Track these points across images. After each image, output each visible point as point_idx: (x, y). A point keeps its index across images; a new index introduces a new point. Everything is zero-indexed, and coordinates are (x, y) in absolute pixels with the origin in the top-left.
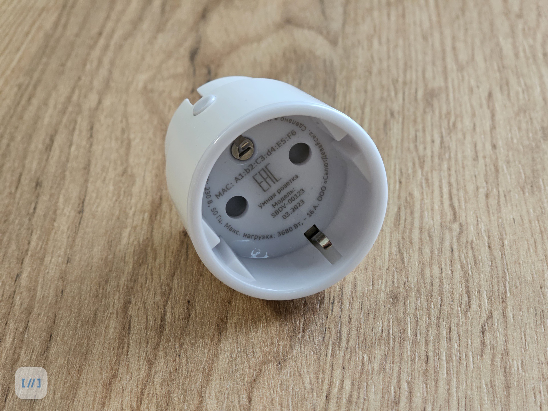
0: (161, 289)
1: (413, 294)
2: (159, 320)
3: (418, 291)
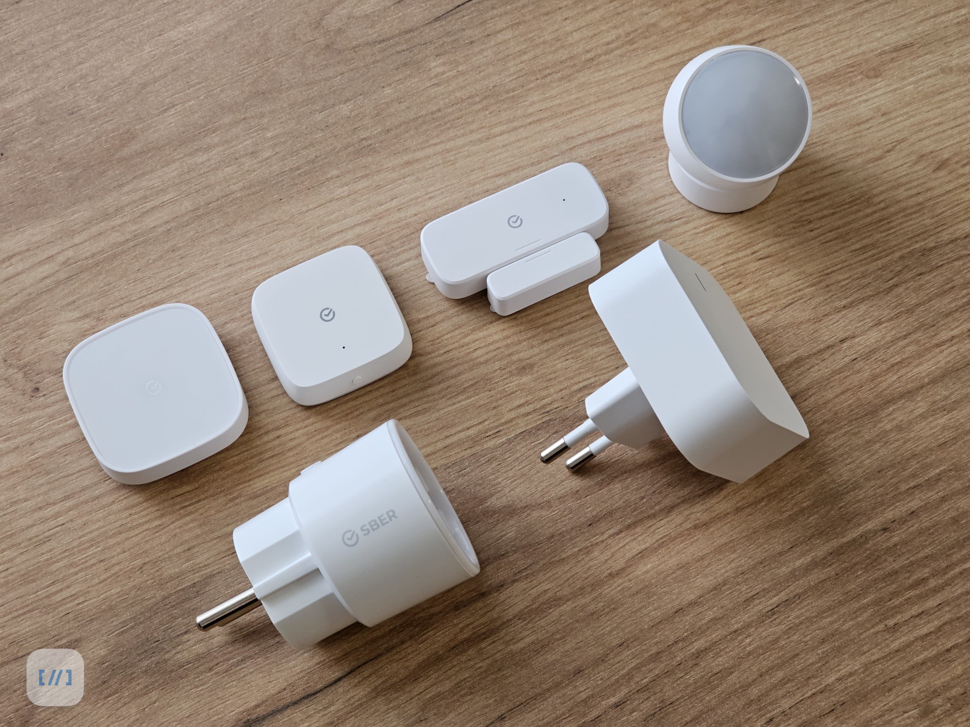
0: (583, 559)
1: (515, 358)
2: (622, 535)
3: (510, 355)
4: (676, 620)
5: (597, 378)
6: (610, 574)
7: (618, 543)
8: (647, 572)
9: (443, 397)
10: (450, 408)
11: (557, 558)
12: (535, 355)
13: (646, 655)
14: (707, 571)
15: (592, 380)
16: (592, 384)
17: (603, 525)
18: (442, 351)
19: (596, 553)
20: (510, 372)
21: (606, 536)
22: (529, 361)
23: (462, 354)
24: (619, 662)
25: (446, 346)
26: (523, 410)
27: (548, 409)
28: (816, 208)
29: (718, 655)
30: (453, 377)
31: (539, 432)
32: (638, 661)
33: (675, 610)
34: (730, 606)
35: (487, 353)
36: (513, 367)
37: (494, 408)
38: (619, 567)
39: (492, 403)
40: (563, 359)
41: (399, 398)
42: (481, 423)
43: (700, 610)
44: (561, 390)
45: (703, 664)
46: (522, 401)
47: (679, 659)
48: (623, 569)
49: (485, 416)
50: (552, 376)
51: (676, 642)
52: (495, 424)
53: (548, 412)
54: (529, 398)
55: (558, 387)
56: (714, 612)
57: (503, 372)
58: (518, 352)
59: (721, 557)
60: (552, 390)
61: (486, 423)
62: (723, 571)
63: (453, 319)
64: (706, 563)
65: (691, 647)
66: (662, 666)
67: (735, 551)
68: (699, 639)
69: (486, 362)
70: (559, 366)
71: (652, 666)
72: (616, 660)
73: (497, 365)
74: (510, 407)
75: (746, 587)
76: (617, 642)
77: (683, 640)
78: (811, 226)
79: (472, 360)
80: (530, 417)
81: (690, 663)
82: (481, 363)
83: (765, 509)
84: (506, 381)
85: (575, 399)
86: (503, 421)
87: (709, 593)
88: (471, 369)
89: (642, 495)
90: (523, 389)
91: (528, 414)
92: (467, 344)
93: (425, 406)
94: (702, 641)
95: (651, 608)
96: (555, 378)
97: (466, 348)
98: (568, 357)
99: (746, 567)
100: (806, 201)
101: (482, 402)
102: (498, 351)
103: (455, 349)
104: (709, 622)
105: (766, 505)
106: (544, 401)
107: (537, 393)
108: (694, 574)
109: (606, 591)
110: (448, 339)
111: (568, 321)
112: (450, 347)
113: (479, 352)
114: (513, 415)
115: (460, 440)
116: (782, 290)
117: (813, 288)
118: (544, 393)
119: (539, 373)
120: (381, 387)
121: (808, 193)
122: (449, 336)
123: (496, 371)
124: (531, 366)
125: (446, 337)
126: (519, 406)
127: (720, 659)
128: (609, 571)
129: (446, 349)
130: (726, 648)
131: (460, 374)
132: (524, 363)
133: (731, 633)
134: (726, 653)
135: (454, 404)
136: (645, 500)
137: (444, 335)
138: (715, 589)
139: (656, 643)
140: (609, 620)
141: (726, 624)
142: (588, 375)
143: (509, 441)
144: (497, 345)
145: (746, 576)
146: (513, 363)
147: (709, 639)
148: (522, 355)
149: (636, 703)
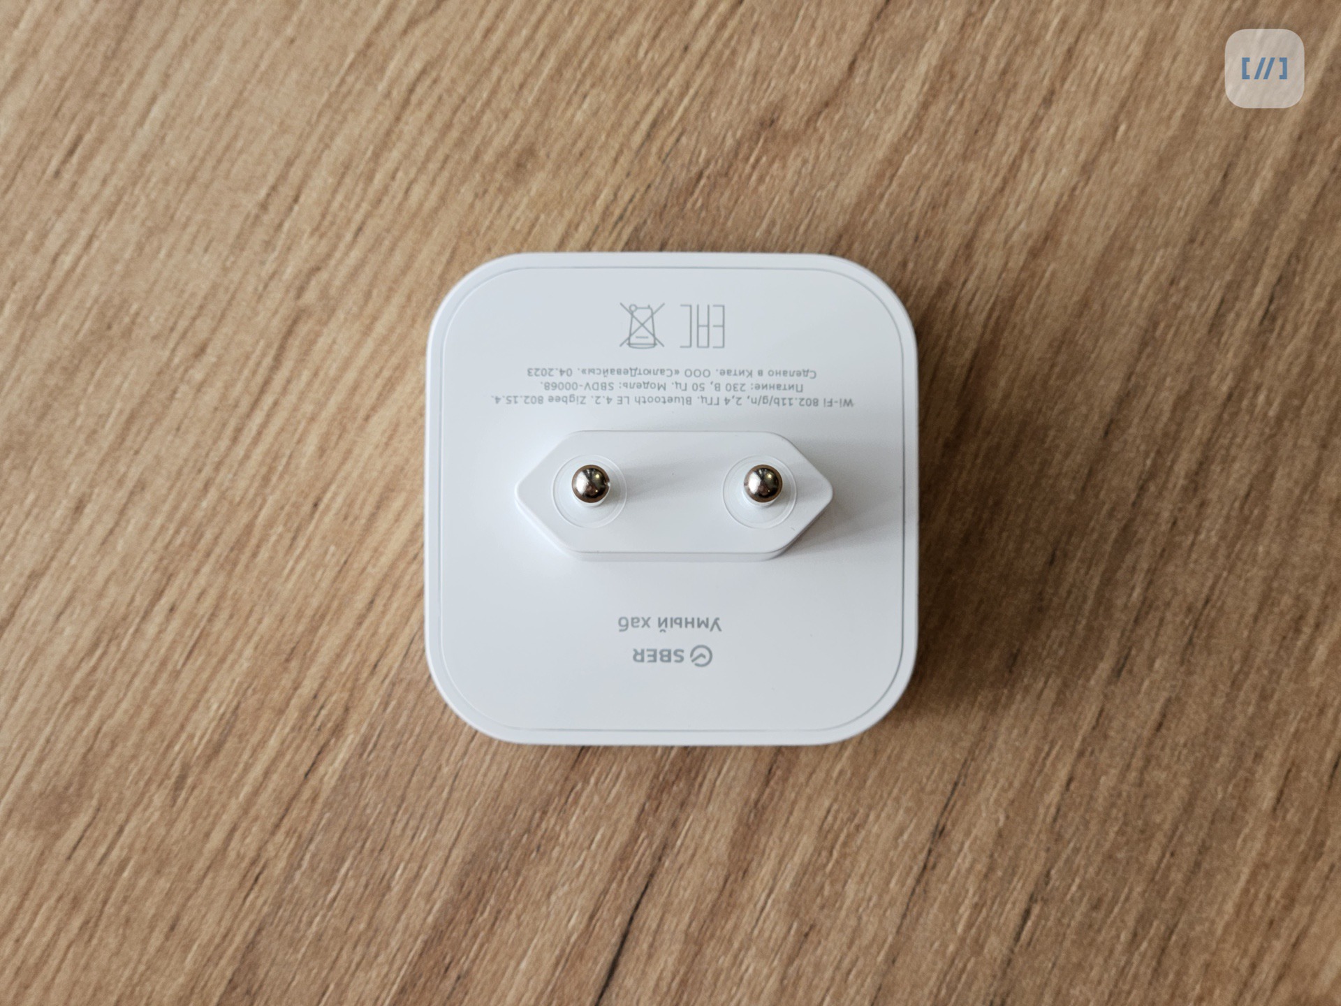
4: (1116, 447)
5: (664, 94)
8: (1007, 396)
12: (522, 127)
13: (1107, 548)
14: (1108, 323)
15: (658, 103)
16: (661, 111)
18: (348, 237)
20: (500, 189)
22: (518, 147)
23: (390, 217)
24: (1069, 592)
25: (349, 221)
27: (617, 212)
29: (1228, 461)
32: (1102, 568)
33: (1101, 432)
34: (1191, 357)
35: (433, 183)
36: (499, 176)
40: (576, 100)
41: (337, 379)
43: (1145, 400)
44: (616, 160)
45: (1213, 495)
47: (1166, 515)
48: (963, 421)
50: (580, 145)
51: (1142, 489)
53: (621, 217)
54: (568, 214)
55: (606, 160)
56: (1171, 389)
57: (488, 198)
58: (486, 142)
59: (1115, 279)
60: (599, 172)
62: (1136, 303)
63: (324, 159)
64: (1096, 307)
65: (1173, 479)
66: (1146, 548)
67: (1132, 250)
68: (1177, 456)
69: (443, 200)
70: (579, 117)
71: (1129, 559)
72: (1063, 592)
73: (467, 193)
75: (1194, 305)
76: (1041, 560)
77: (1152, 475)
79: (414, 215)
81: (1192, 509)
82: (436, 210)
83: (1132, 134)
84: (504, 212)
85: (652, 160)
87: (1138, 359)
89: (899, 258)
90: (546, 205)
92: (385, 189)
93: (394, 361)
94: (1185, 455)
95: (1058, 456)
96: (588, 146)
97: (386, 200)
98: (583, 89)
99: (1170, 266)
102: (450, 165)
103: (368, 215)
104: (1174, 409)
105: (1129, 128)
106: (600, 203)
107: (577, 196)
108: (1089, 345)
109: (960, 483)
110: (342, 206)
112: (358, 218)
113: (417, 191)
118: (589, 188)
119: (553, 155)
120: (289, 381)
123: (472, 206)
124: (530, 151)
125: (336, 205)
127: (1237, 466)
128: (941, 441)
130: (1234, 436)
132: (513, 155)
133: (1225, 405)
136: (911, 266)
137: (329, 203)
138: (1144, 344)
139: (1111, 515)
140: (1002, 530)
141: (1205, 394)
142: (642, 100)
144: (440, 155)
145: (1183, 284)
146: (493, 169)
147: (1194, 441)
148: (498, 143)
149: (1147, 645)
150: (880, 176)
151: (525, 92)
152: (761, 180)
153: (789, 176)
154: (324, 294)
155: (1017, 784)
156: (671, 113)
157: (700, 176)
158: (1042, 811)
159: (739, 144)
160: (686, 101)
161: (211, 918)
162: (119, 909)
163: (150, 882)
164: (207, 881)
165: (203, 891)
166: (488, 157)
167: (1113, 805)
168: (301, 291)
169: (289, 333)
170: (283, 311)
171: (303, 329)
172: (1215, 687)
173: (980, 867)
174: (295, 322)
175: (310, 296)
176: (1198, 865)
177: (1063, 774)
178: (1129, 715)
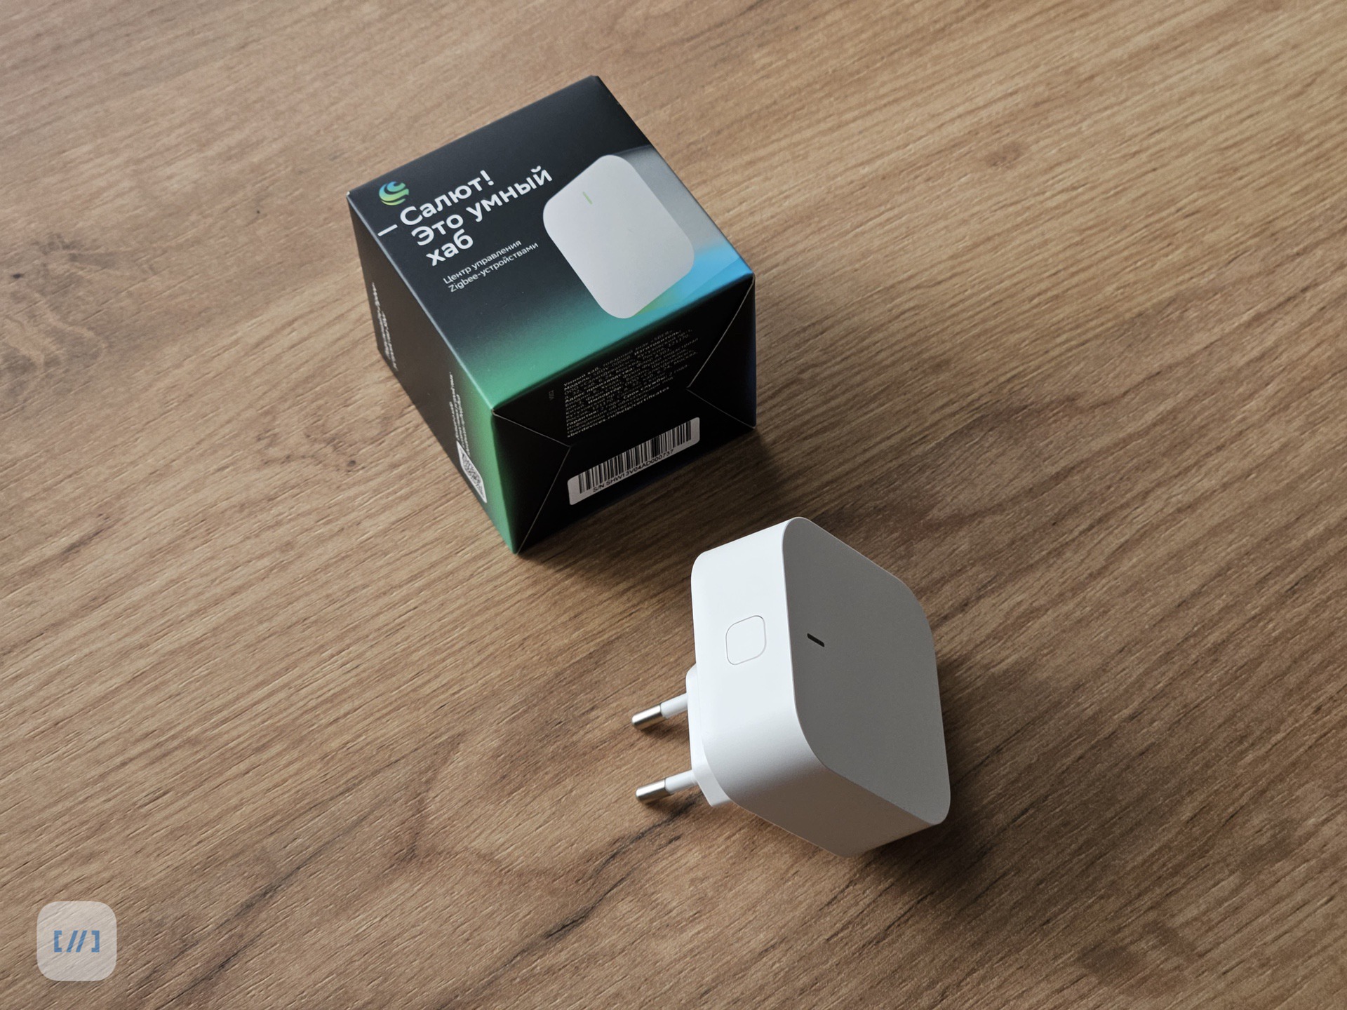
4: (1181, 614)
5: (1025, 366)
6: (1091, 575)
7: (1092, 539)
8: (1134, 566)
9: (852, 407)
10: (862, 419)
11: (1024, 566)
12: (949, 350)
13: (1154, 658)
14: (1205, 556)
15: (1021, 369)
16: (1020, 373)
17: (1070, 523)
18: (839, 359)
19: (1068, 554)
20: (924, 371)
21: (1076, 533)
22: (942, 358)
23: (863, 360)
24: (1124, 669)
25: (843, 353)
26: (948, 410)
27: (977, 405)
28: (1241, 154)
29: (1239, 646)
30: (858, 385)
31: (972, 432)
32: (1146, 666)
33: (1177, 604)
34: (1241, 591)
35: (893, 355)
36: (926, 366)
37: (915, 412)
38: (1099, 566)
39: (909, 407)
40: (981, 351)
41: (799, 415)
42: (902, 430)
43: (1207, 600)
44: (987, 384)
45: (1224, 659)
46: (945, 400)
47: (1194, 656)
48: (1105, 568)
49: (905, 422)
50: (973, 370)
51: (1186, 639)
52: (920, 429)
53: (977, 409)
54: (952, 396)
55: (983, 382)
56: (1224, 601)
57: (916, 373)
58: (927, 350)
59: (1217, 539)
60: (976, 385)
61: (909, 429)
62: (1223, 554)
63: (845, 322)
64: (1201, 547)
65: (1205, 642)
66: (1176, 667)
67: (1233, 530)
68: (1212, 632)
69: (894, 364)
70: (979, 358)
71: (1164, 668)
72: (1120, 668)
73: (907, 366)
74: (932, 409)
75: (1254, 569)
76: (1117, 647)
77: (1194, 635)
78: (1239, 174)
79: (876, 364)
80: (957, 416)
81: (1209, 660)
82: (888, 366)
83: (1256, 481)
84: (921, 382)
85: (1005, 391)
86: (927, 424)
87: (1212, 580)
88: (878, 374)
89: (1108, 483)
90: (943, 388)
91: (954, 414)
92: (868, 347)
93: (832, 420)
94: (1217, 634)
95: (1148, 605)
96: (977, 372)
97: (866, 352)
98: (987, 348)
99: (1249, 546)
100: (1226, 148)
101: (898, 408)
102: (905, 351)
103: (853, 354)
104: (1220, 611)
105: (1256, 477)
106: (970, 398)
107: (960, 391)
108: (1189, 562)
109: (1090, 594)
110: (842, 345)
111: (978, 309)
112: (848, 353)
113: (883, 355)
114: (937, 416)
115: (882, 451)
116: (1221, 245)
117: (1257, 239)
118: (968, 389)
119: (958, 369)
120: (774, 406)
121: (1227, 140)
122: (843, 341)
123: (907, 372)
124: (947, 362)
125: (840, 343)
126: (943, 407)
127: (1243, 650)
128: (1089, 572)
129: (843, 356)
130: (1248, 637)
131: (865, 381)
132: (938, 360)
133: (1249, 620)
134: (1249, 643)
135: (866, 413)
136: (1112, 489)
137: (837, 341)
138: (1219, 575)
139: (1164, 643)
140: (1102, 625)
141: (1241, 611)
142: (1014, 364)
143: (939, 445)
144: (902, 345)
145: (1252, 557)
146: (925, 361)
147: (1225, 629)
148: (932, 352)
149: (1154, 712)
150: (1116, 445)
151: (958, 337)
152: (1055, 421)
153: (1070, 425)
154: (813, 377)
155: (1050, 746)
156: (1025, 376)
157: (1025, 407)
158: (1058, 765)
159: (1052, 402)
160: (1035, 373)
161: (597, 621)
162: (554, 596)
163: (576, 591)
164: (606, 604)
165: (600, 607)
166: (925, 356)
167: (1098, 780)
168: (802, 371)
169: (787, 386)
170: (790, 376)
171: (794, 388)
172: (1182, 749)
173: (1012, 776)
174: (792, 383)
175: (806, 376)
176: (1132, 830)
177: (1079, 752)
178: (1128, 741)
